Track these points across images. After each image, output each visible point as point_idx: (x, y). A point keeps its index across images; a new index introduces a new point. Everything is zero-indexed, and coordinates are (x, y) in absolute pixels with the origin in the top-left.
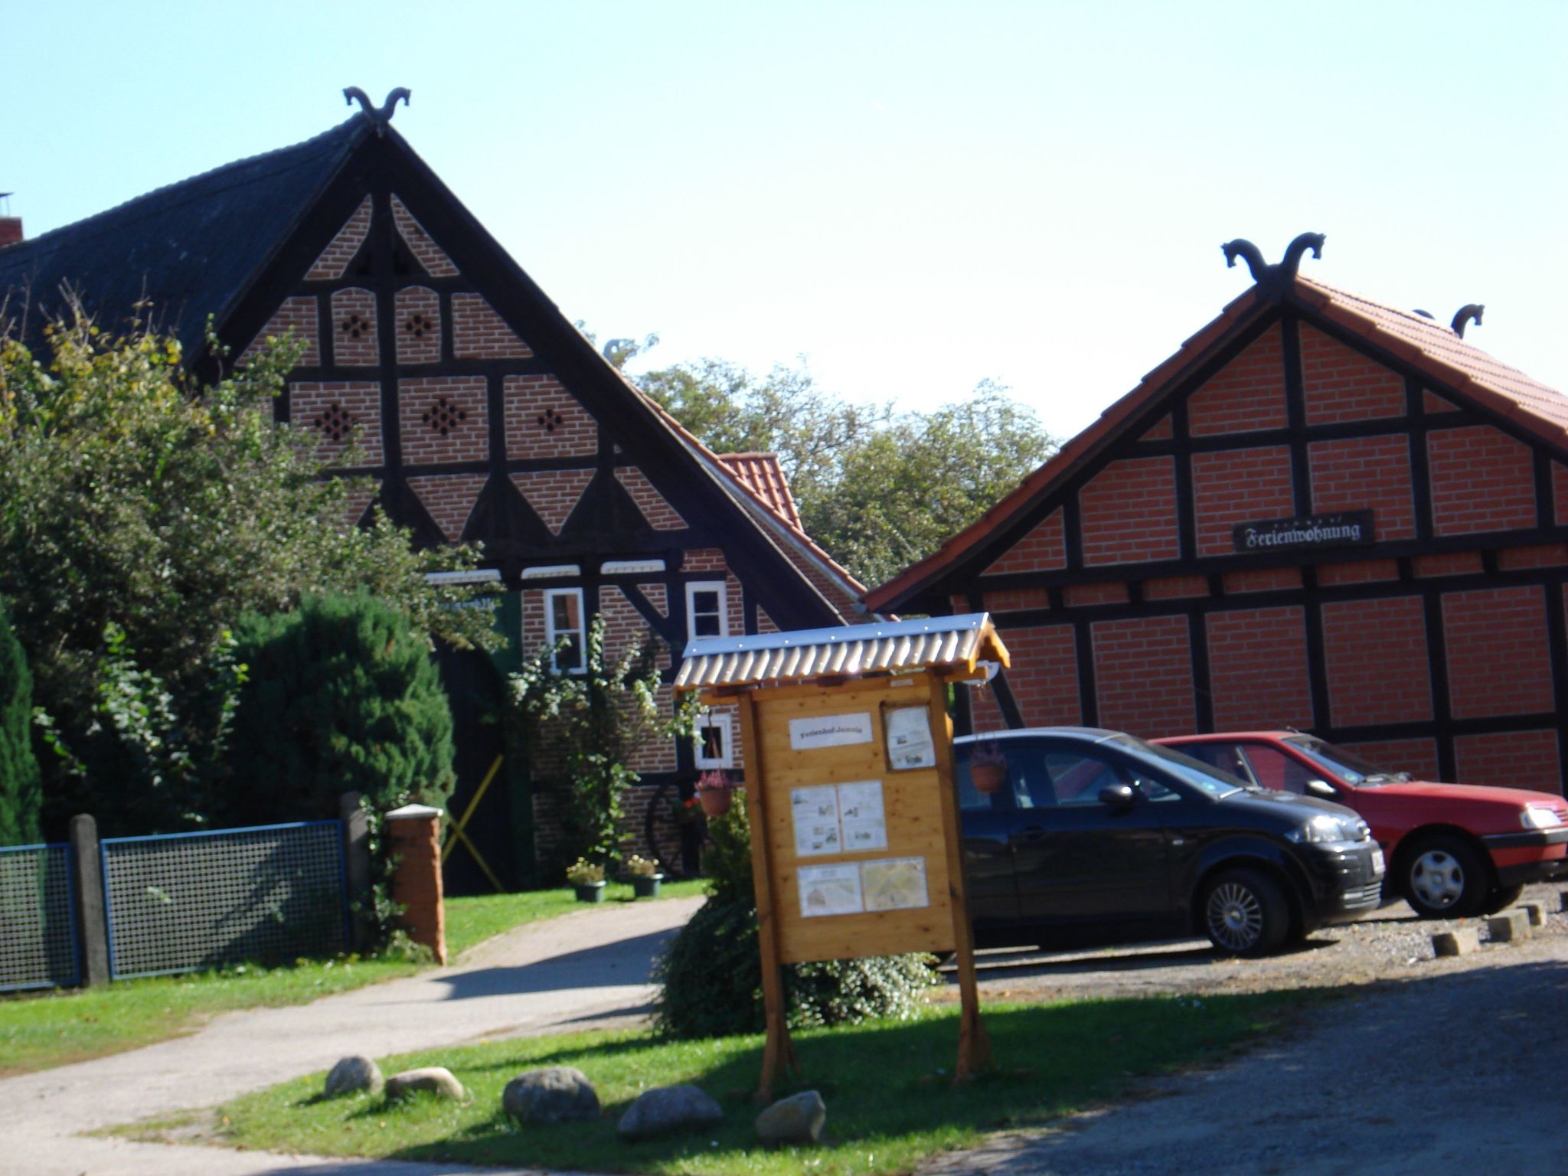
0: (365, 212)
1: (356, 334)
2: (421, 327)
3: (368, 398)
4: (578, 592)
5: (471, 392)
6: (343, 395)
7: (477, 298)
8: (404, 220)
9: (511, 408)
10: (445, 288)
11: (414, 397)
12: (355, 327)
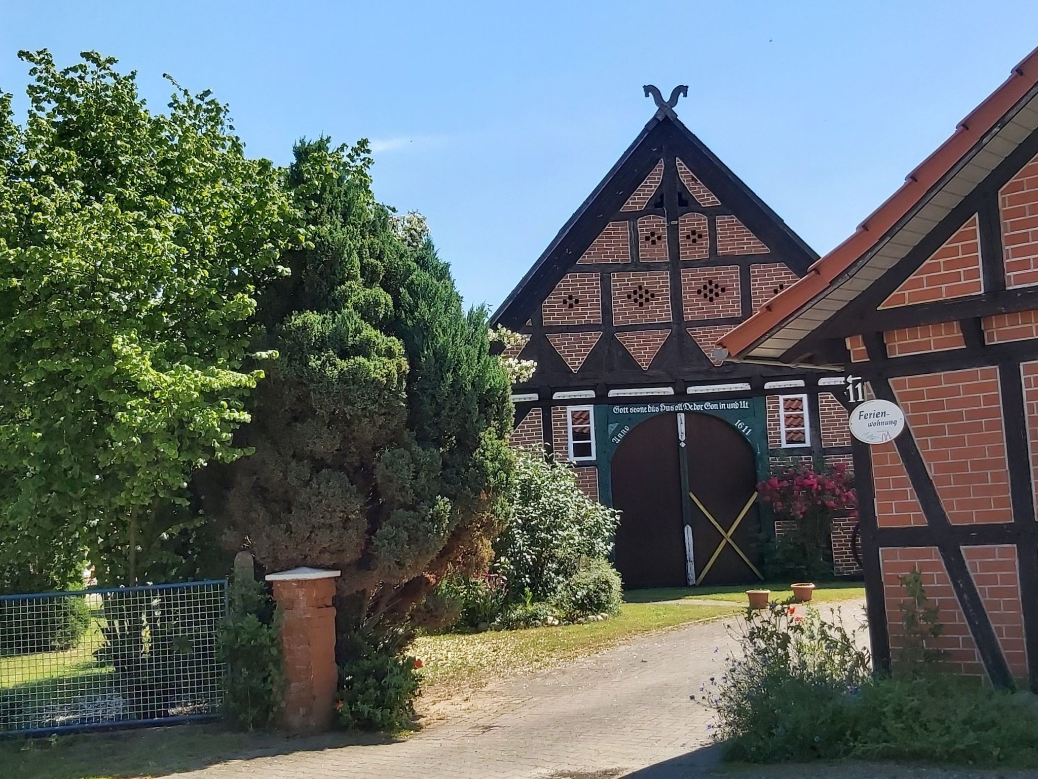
0: (659, 170)
1: (654, 242)
2: (696, 237)
3: (660, 281)
4: (805, 397)
5: (730, 276)
6: (646, 279)
7: (732, 218)
8: (684, 173)
9: (755, 285)
10: (711, 213)
11: (690, 279)
12: (652, 239)
